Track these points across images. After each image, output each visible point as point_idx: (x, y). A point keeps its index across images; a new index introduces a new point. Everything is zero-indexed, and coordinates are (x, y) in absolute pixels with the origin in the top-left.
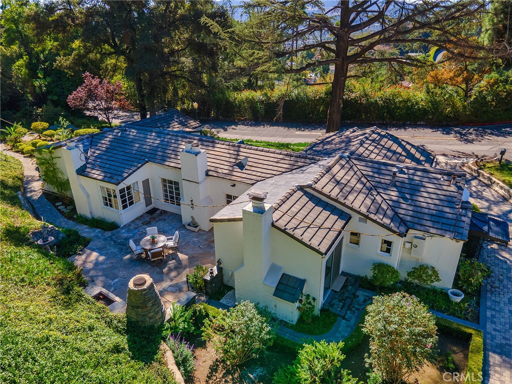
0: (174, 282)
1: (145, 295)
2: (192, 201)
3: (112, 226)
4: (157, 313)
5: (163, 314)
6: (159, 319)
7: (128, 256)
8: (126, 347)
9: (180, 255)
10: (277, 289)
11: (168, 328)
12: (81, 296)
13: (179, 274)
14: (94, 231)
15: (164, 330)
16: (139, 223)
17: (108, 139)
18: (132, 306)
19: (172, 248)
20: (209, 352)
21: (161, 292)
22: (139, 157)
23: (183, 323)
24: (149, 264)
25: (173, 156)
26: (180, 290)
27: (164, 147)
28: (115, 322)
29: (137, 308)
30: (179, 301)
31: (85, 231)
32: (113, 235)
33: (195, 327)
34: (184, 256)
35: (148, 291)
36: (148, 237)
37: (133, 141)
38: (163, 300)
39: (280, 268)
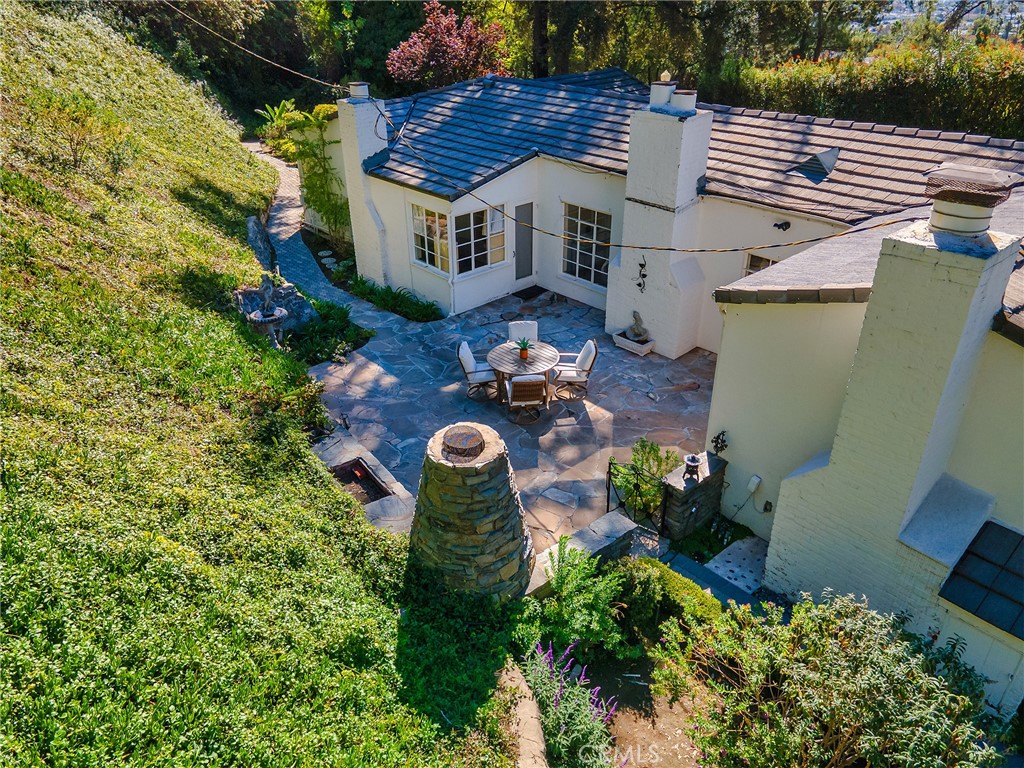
0: (566, 477)
1: (474, 489)
2: (642, 266)
3: (428, 313)
4: (505, 560)
5: (525, 567)
6: (511, 579)
7: (453, 387)
8: (390, 648)
9: (591, 408)
10: (956, 573)
11: (535, 618)
12: (296, 455)
13: (583, 457)
14: (384, 318)
15: (520, 621)
16: (494, 314)
17: (450, 105)
18: (429, 518)
19: (570, 384)
20: (661, 735)
21: (525, 496)
22: (517, 142)
23: (585, 611)
24: (503, 415)
25: (606, 143)
26: (583, 502)
27: (584, 121)
28: (374, 556)
29: (444, 529)
30: (580, 535)
31: (363, 315)
32: (428, 331)
33: (622, 633)
34: (603, 411)
35: (486, 477)
36: (511, 344)
37: (509, 109)
38: (528, 521)
39: (981, 501)
